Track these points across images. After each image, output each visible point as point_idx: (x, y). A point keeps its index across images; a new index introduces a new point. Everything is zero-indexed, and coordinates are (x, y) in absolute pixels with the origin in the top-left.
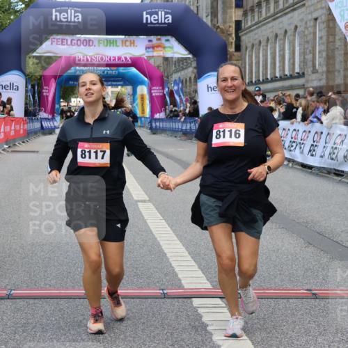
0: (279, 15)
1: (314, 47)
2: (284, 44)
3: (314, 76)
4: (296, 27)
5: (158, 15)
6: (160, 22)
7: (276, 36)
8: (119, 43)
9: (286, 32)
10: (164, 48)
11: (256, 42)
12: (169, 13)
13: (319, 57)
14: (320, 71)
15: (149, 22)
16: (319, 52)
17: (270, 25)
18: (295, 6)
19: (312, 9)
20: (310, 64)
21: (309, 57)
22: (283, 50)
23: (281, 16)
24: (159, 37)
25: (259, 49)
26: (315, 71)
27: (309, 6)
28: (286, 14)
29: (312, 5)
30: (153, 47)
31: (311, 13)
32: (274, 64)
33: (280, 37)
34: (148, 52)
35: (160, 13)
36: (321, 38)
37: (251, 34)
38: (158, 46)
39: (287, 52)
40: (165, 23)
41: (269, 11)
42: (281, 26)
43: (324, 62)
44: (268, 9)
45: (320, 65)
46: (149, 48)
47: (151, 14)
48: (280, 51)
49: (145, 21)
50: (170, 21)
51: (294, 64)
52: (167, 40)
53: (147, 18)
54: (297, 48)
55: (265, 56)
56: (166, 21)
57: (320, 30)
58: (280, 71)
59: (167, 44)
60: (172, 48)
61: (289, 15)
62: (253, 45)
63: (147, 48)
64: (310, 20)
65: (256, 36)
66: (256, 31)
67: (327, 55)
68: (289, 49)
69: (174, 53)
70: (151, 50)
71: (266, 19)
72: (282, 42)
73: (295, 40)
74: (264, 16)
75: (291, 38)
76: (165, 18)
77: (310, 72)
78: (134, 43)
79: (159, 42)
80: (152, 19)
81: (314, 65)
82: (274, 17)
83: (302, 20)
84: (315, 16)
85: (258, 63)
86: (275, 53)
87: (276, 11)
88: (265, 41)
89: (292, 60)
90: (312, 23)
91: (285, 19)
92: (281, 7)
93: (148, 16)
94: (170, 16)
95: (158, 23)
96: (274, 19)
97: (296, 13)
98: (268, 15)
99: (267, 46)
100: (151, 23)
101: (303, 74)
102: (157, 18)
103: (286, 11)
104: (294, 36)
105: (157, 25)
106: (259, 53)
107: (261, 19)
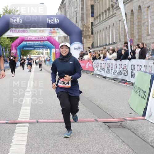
0: (107, 19)
1: (119, 32)
2: (109, 31)
3: (120, 43)
4: (113, 24)
5: (53, 20)
6: (54, 22)
7: (106, 28)
8: (38, 31)
9: (110, 26)
10: (56, 33)
11: (99, 31)
12: (57, 19)
13: (122, 36)
14: (122, 41)
15: (50, 22)
16: (122, 34)
17: (104, 24)
18: (113, 16)
19: (118, 16)
20: (118, 38)
21: (118, 36)
22: (109, 33)
23: (108, 20)
24: (54, 28)
25: (100, 33)
26: (120, 41)
27: (117, 16)
28: (110, 19)
29: (118, 15)
30: (52, 33)
31: (118, 18)
32: (106, 39)
33: (108, 28)
34: (50, 34)
35: (54, 19)
36: (122, 28)
37: (97, 27)
38: (54, 32)
39: (110, 34)
40: (56, 23)
41: (103, 18)
42: (108, 24)
43: (123, 38)
44: (103, 17)
45: (122, 38)
46: (50, 33)
47: (50, 19)
48: (108, 34)
49: (48, 22)
50: (58, 22)
51: (113, 39)
52: (58, 30)
53: (49, 21)
54: (114, 33)
55: (102, 36)
56: (57, 22)
57: (122, 25)
58: (108, 42)
59: (57, 31)
60: (59, 33)
61: (111, 19)
62: (98, 32)
63: (49, 33)
64: (118, 21)
65: (99, 28)
66: (99, 26)
67: (124, 35)
68: (111, 33)
69: (60, 35)
70: (51, 34)
71: (102, 21)
72: (108, 30)
73: (113, 29)
74: (101, 20)
75: (112, 28)
76: (56, 21)
77: (118, 42)
78: (44, 31)
79: (54, 30)
80: (51, 21)
81: (120, 39)
82: (105, 20)
83: (115, 21)
84: (119, 19)
85: (100, 39)
86: (106, 35)
87: (106, 18)
88: (102, 30)
89: (112, 38)
90: (118, 22)
91: (109, 21)
92: (108, 16)
93: (49, 20)
94: (58, 20)
95: (53, 23)
96: (105, 21)
97: (113, 18)
98: (103, 19)
99: (103, 32)
100: (51, 23)
101: (116, 43)
102: (53, 21)
103: (110, 18)
104: (113, 27)
105: (53, 24)
106: (100, 35)
107: (100, 21)
